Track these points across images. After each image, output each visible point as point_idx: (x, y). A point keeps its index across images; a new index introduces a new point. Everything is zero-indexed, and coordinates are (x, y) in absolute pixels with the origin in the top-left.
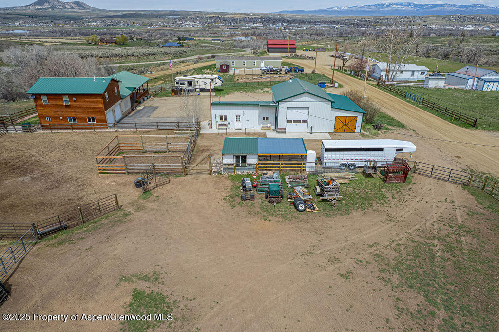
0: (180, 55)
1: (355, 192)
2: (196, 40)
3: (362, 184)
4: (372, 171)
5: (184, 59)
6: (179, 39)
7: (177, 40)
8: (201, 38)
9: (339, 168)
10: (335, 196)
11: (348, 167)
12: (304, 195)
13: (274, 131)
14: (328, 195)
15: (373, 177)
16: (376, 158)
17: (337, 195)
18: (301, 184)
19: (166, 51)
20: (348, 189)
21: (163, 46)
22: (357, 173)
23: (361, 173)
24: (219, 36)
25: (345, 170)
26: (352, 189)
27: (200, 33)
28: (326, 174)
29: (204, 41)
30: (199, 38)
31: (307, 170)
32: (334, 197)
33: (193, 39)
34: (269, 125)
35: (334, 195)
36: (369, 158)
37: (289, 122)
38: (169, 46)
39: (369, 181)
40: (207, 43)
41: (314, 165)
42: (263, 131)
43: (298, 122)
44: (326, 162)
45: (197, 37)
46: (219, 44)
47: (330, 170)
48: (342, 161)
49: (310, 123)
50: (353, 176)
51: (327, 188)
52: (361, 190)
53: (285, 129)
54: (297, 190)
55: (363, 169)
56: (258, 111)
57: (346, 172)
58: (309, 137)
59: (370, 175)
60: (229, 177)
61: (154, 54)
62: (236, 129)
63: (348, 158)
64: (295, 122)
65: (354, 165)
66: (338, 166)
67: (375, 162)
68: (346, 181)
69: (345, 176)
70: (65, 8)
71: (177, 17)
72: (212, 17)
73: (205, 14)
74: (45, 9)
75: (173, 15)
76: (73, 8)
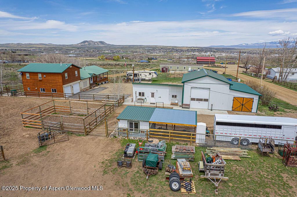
1: (247, 172)
3: (256, 164)
4: (267, 150)
7: (147, 60)
9: (231, 142)
10: (220, 177)
11: (241, 143)
12: (183, 170)
13: (180, 106)
14: (211, 175)
15: (269, 156)
16: (272, 135)
17: (222, 175)
18: (186, 156)
20: (238, 167)
21: (138, 62)
22: (251, 150)
23: (255, 150)
24: (172, 59)
25: (237, 146)
26: (243, 169)
27: (161, 56)
28: (215, 148)
29: (163, 61)
31: (197, 141)
32: (217, 177)
33: (157, 59)
34: (176, 102)
35: (218, 175)
36: (265, 135)
37: (193, 99)
38: (142, 62)
39: (264, 161)
41: (204, 137)
42: (172, 106)
43: (201, 100)
44: (216, 135)
45: (159, 58)
46: (171, 62)
47: (221, 144)
48: (234, 135)
49: (211, 102)
50: (245, 153)
51: (210, 166)
52: (254, 171)
53: (189, 105)
54: (179, 163)
55: (257, 146)
56: (168, 90)
57: (238, 147)
58: (209, 113)
59: (265, 154)
60: (121, 140)
62: (151, 103)
63: (241, 133)
64: (198, 100)
65: (247, 141)
66: (230, 141)
67: (272, 140)
68: (237, 158)
69: (236, 152)
70: (95, 44)
71: (151, 48)
72: (169, 49)
73: (166, 47)
74: (86, 45)
75: (148, 47)
76: (98, 44)
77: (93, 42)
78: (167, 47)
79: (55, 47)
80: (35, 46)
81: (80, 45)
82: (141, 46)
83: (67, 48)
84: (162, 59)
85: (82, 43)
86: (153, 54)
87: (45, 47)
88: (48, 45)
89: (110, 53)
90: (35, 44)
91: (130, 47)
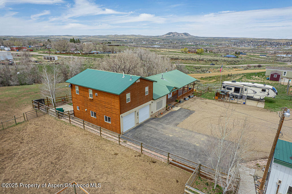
0: (235, 63)
2: (247, 55)
5: (237, 66)
6: (236, 53)
7: (234, 54)
8: (251, 54)
19: (225, 59)
21: (224, 57)
24: (265, 54)
27: (251, 51)
29: (254, 56)
30: (250, 54)
33: (246, 54)
38: (229, 57)
40: (255, 57)
45: (248, 53)
46: (264, 58)
61: (217, 61)
70: (179, 36)
71: (238, 41)
72: (262, 42)
73: (257, 40)
74: (170, 36)
75: (235, 40)
76: (182, 36)
77: (177, 33)
78: (259, 39)
79: (143, 38)
80: (127, 37)
81: (165, 36)
82: (227, 38)
83: (153, 39)
84: (252, 54)
85: (167, 34)
86: (241, 48)
87: (135, 38)
88: (137, 36)
89: (193, 45)
90: (127, 36)
91: (214, 39)
